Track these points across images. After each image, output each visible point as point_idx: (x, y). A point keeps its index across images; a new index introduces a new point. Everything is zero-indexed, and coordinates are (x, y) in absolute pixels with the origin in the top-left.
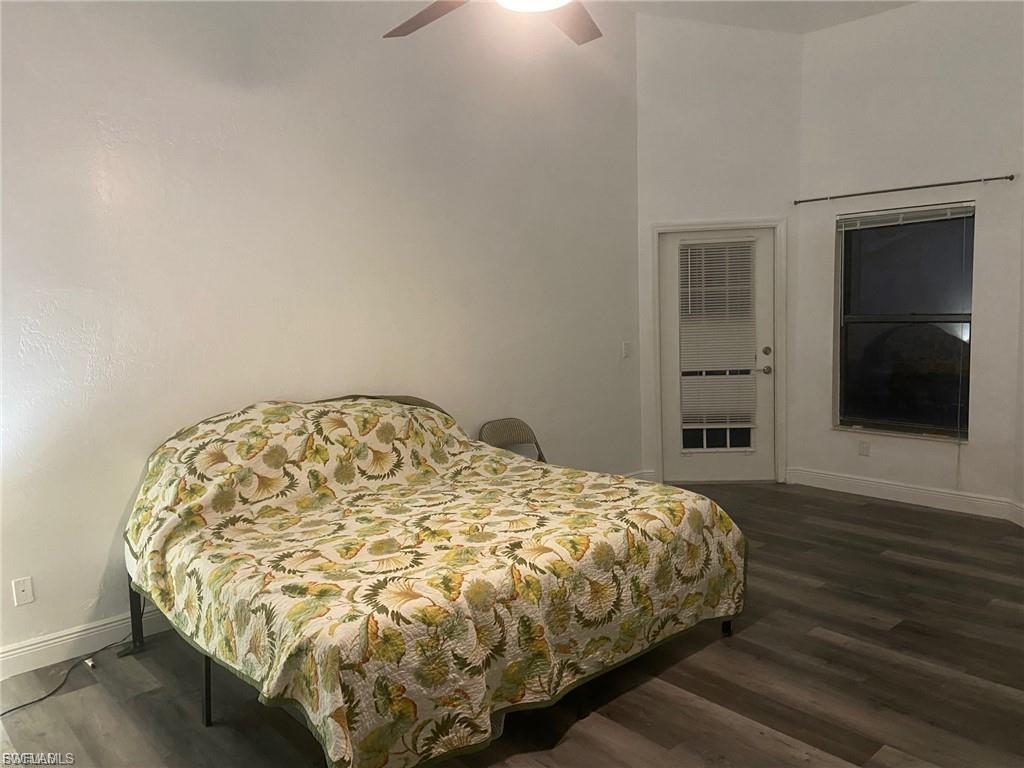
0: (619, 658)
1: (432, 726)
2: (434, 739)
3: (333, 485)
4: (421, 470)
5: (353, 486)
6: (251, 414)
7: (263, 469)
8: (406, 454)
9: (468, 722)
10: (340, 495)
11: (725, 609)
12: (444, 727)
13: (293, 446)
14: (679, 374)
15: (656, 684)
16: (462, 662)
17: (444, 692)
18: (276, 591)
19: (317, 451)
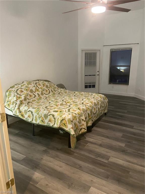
0: (97, 119)
1: (79, 129)
2: (80, 131)
3: (41, 96)
4: (53, 93)
5: (44, 96)
6: (24, 83)
7: (30, 93)
8: (50, 90)
9: (84, 128)
10: (43, 98)
11: (106, 111)
12: (81, 130)
13: (34, 89)
14: (84, 76)
15: (100, 122)
16: (83, 120)
17: (81, 124)
18: (52, 112)
19: (37, 90)
